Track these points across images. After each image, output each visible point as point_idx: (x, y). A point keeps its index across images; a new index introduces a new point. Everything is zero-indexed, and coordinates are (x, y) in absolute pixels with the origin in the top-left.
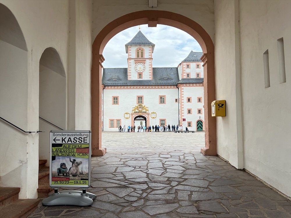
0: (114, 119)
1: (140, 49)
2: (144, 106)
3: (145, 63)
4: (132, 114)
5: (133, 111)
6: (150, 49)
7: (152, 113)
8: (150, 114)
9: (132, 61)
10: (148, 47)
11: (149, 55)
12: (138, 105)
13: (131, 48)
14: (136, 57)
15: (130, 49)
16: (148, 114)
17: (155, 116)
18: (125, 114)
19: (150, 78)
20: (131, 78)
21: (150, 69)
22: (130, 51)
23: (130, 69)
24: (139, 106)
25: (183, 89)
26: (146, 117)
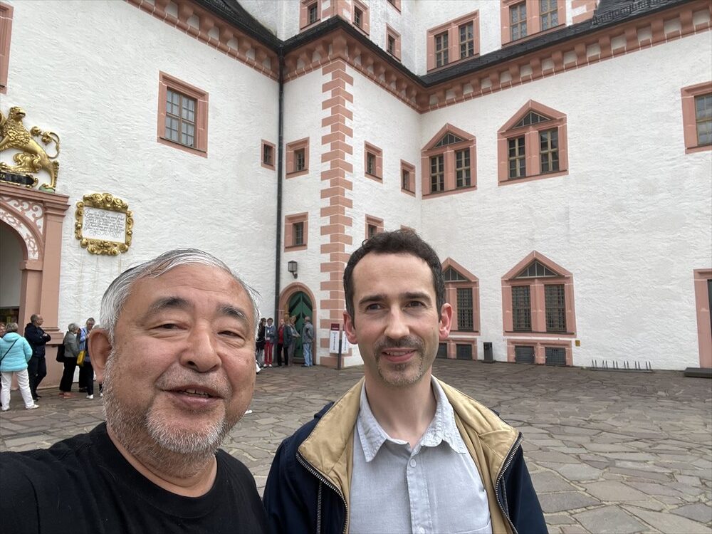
7: (92, 202)
8: (73, 210)
16: (54, 206)
17: (121, 239)
26: (23, 231)
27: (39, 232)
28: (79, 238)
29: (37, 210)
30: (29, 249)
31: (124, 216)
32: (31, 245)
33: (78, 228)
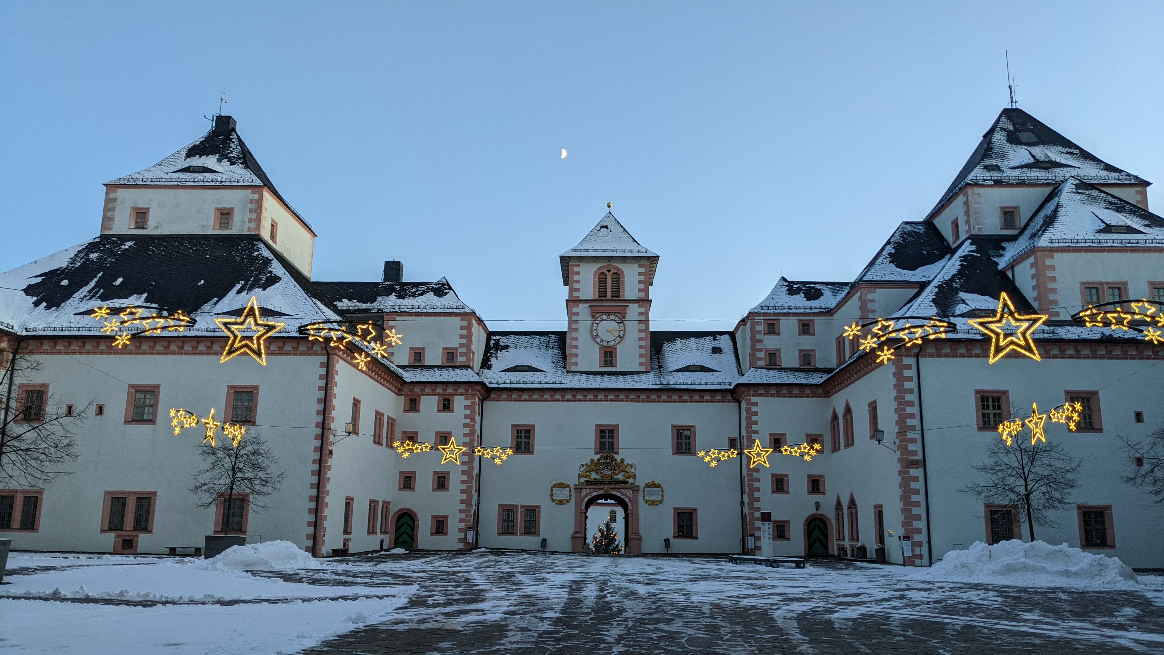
0: (517, 506)
1: (609, 271)
2: (619, 461)
3: (624, 317)
4: (578, 489)
5: (580, 476)
6: (642, 270)
7: (647, 486)
8: (642, 489)
9: (583, 309)
10: (637, 265)
11: (640, 290)
12: (598, 456)
13: (578, 266)
14: (597, 297)
15: (576, 269)
16: (635, 490)
17: (660, 498)
18: (554, 489)
19: (641, 364)
20: (576, 364)
21: (643, 335)
22: (576, 278)
23: (574, 335)
24: (603, 461)
25: (756, 404)
26: (627, 500)
27: (632, 500)
28: (644, 500)
29: (630, 492)
30: (629, 506)
31: (660, 489)
32: (629, 504)
33: (644, 496)
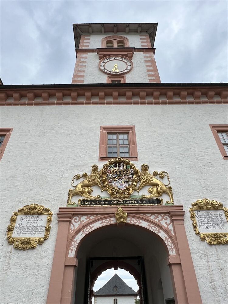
1: (115, 40)
2: (139, 169)
3: (130, 58)
4: (66, 216)
6: (144, 37)
8: (188, 214)
10: (137, 35)
12: (105, 162)
15: (87, 37)
16: (176, 214)
18: (18, 217)
24: (112, 168)
27: (172, 234)
28: (198, 234)
29: (167, 219)
30: (169, 247)
31: (222, 212)
32: (169, 244)
33: (195, 227)
